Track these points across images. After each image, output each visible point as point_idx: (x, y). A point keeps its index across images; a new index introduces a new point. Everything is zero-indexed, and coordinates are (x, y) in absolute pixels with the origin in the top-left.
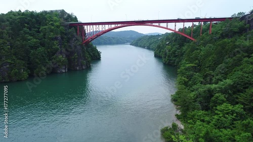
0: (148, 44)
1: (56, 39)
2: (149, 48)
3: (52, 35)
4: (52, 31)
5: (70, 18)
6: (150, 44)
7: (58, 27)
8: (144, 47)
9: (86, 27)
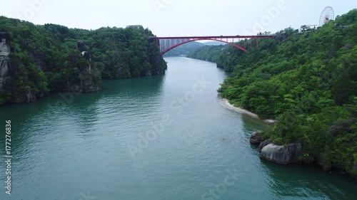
0: (209, 56)
1: (144, 50)
2: (210, 60)
3: (140, 47)
4: (140, 44)
5: (148, 32)
6: (212, 56)
7: (142, 40)
8: (204, 59)
9: (160, 40)
